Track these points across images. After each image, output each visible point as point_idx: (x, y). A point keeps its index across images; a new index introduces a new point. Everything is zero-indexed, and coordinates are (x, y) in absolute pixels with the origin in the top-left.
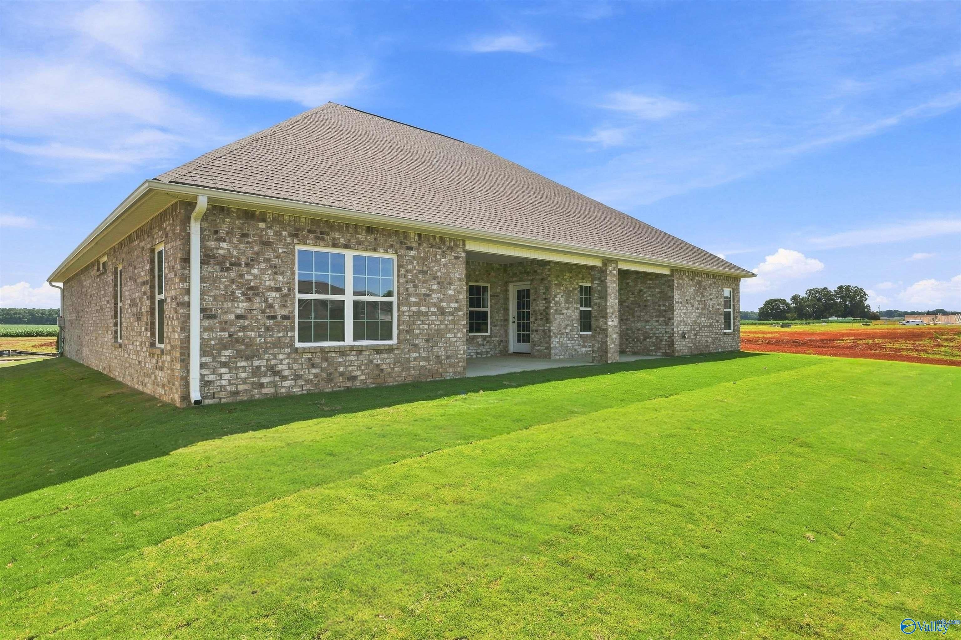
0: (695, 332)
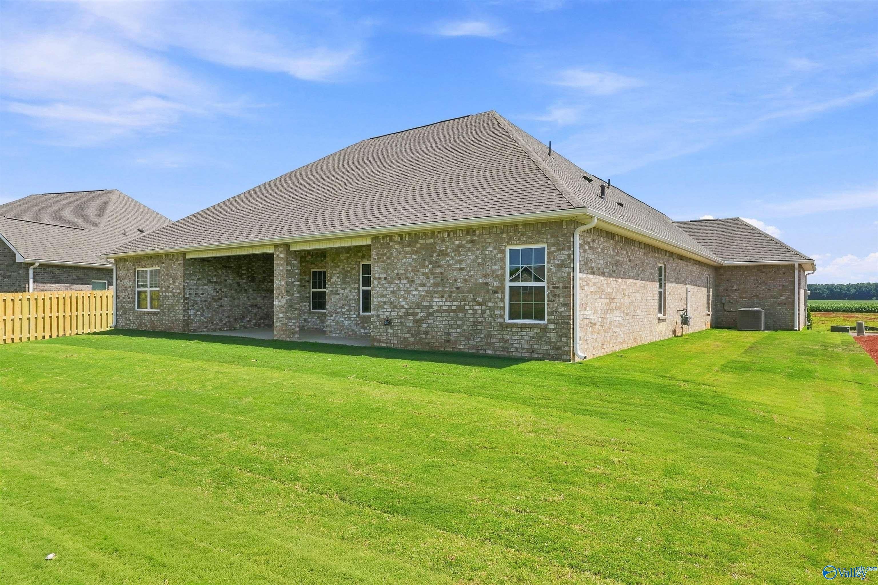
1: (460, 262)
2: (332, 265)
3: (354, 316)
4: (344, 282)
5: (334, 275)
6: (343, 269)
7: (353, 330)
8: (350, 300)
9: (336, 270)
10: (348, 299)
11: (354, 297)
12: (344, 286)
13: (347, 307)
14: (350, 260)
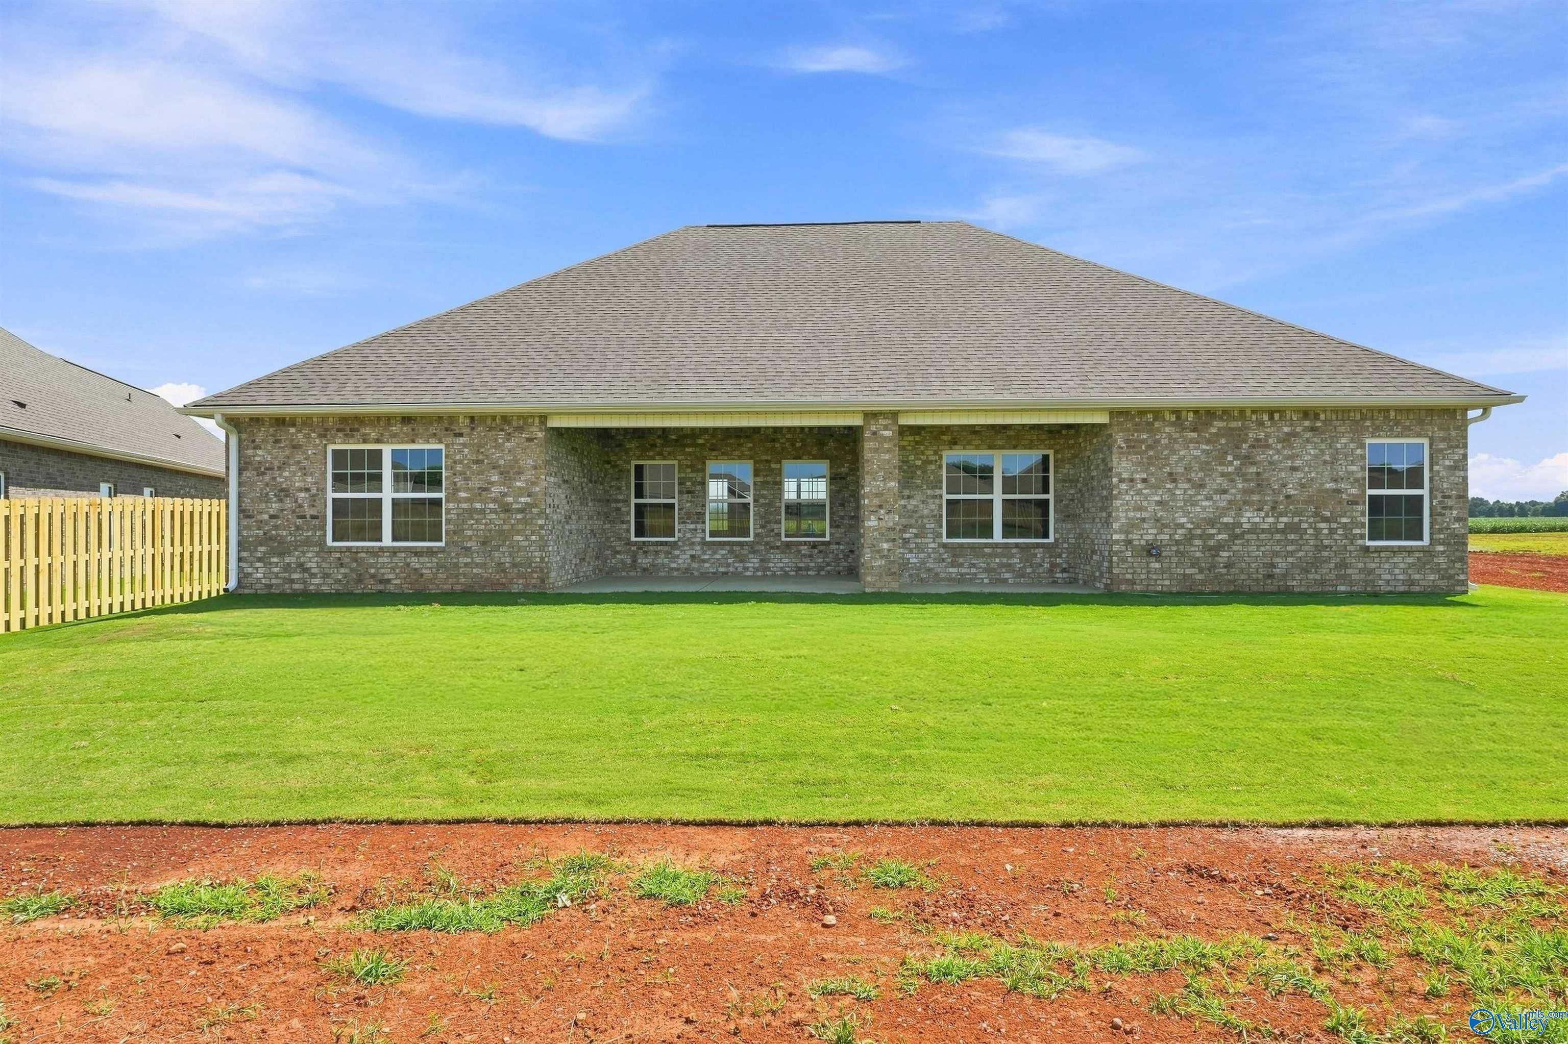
1: (1292, 457)
3: (933, 545)
4: (908, 485)
6: (905, 462)
7: (930, 570)
8: (922, 517)
10: (916, 515)
11: (932, 511)
12: (906, 492)
13: (914, 531)
14: (922, 448)
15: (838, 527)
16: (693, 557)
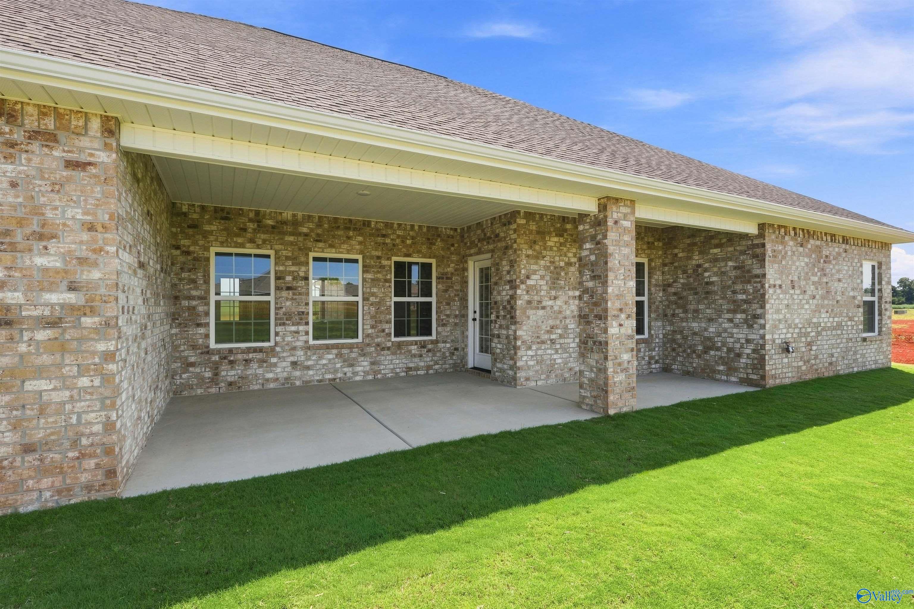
0: (809, 339)
2: (530, 252)
4: (554, 284)
5: (535, 272)
6: (552, 262)
8: (565, 318)
9: (536, 264)
10: (560, 316)
11: (572, 311)
12: (553, 293)
13: (559, 331)
14: (565, 249)
15: (444, 325)
16: (294, 364)
